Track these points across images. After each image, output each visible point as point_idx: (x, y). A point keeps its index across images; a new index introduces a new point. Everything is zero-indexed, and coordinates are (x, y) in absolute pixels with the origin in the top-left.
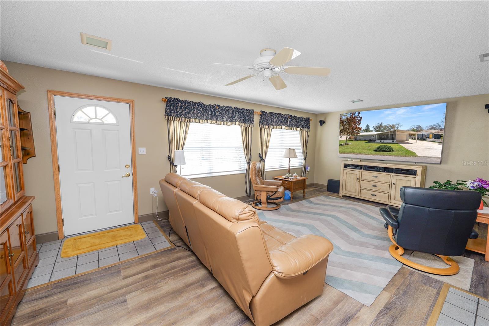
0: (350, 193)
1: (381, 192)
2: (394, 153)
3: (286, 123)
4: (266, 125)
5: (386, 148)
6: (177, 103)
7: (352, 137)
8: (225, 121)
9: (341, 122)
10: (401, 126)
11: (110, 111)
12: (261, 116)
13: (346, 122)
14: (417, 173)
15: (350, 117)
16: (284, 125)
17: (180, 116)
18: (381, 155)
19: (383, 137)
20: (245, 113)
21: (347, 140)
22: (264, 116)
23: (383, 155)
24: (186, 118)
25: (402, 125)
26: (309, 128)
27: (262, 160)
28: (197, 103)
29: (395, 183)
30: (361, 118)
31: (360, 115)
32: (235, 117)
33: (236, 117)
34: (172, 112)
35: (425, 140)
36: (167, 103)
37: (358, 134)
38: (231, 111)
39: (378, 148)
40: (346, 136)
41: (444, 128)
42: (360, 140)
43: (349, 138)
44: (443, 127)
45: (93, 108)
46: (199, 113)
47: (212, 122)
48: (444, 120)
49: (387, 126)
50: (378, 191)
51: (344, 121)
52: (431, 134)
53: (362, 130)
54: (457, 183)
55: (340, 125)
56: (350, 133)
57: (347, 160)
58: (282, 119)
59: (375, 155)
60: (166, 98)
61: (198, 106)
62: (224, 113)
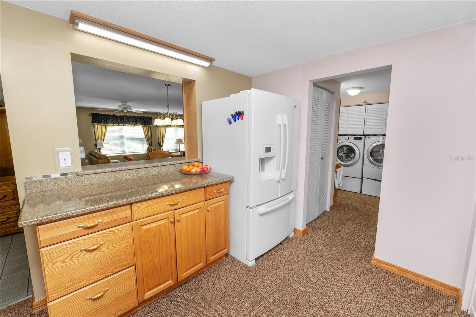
6: (99, 116)
8: (131, 124)
17: (101, 123)
20: (145, 119)
24: (105, 123)
27: (161, 146)
28: (112, 115)
32: (138, 122)
33: (139, 122)
34: (96, 120)
36: (92, 116)
38: (135, 118)
46: (113, 120)
47: (122, 125)
60: (92, 113)
61: (112, 117)
62: (130, 119)
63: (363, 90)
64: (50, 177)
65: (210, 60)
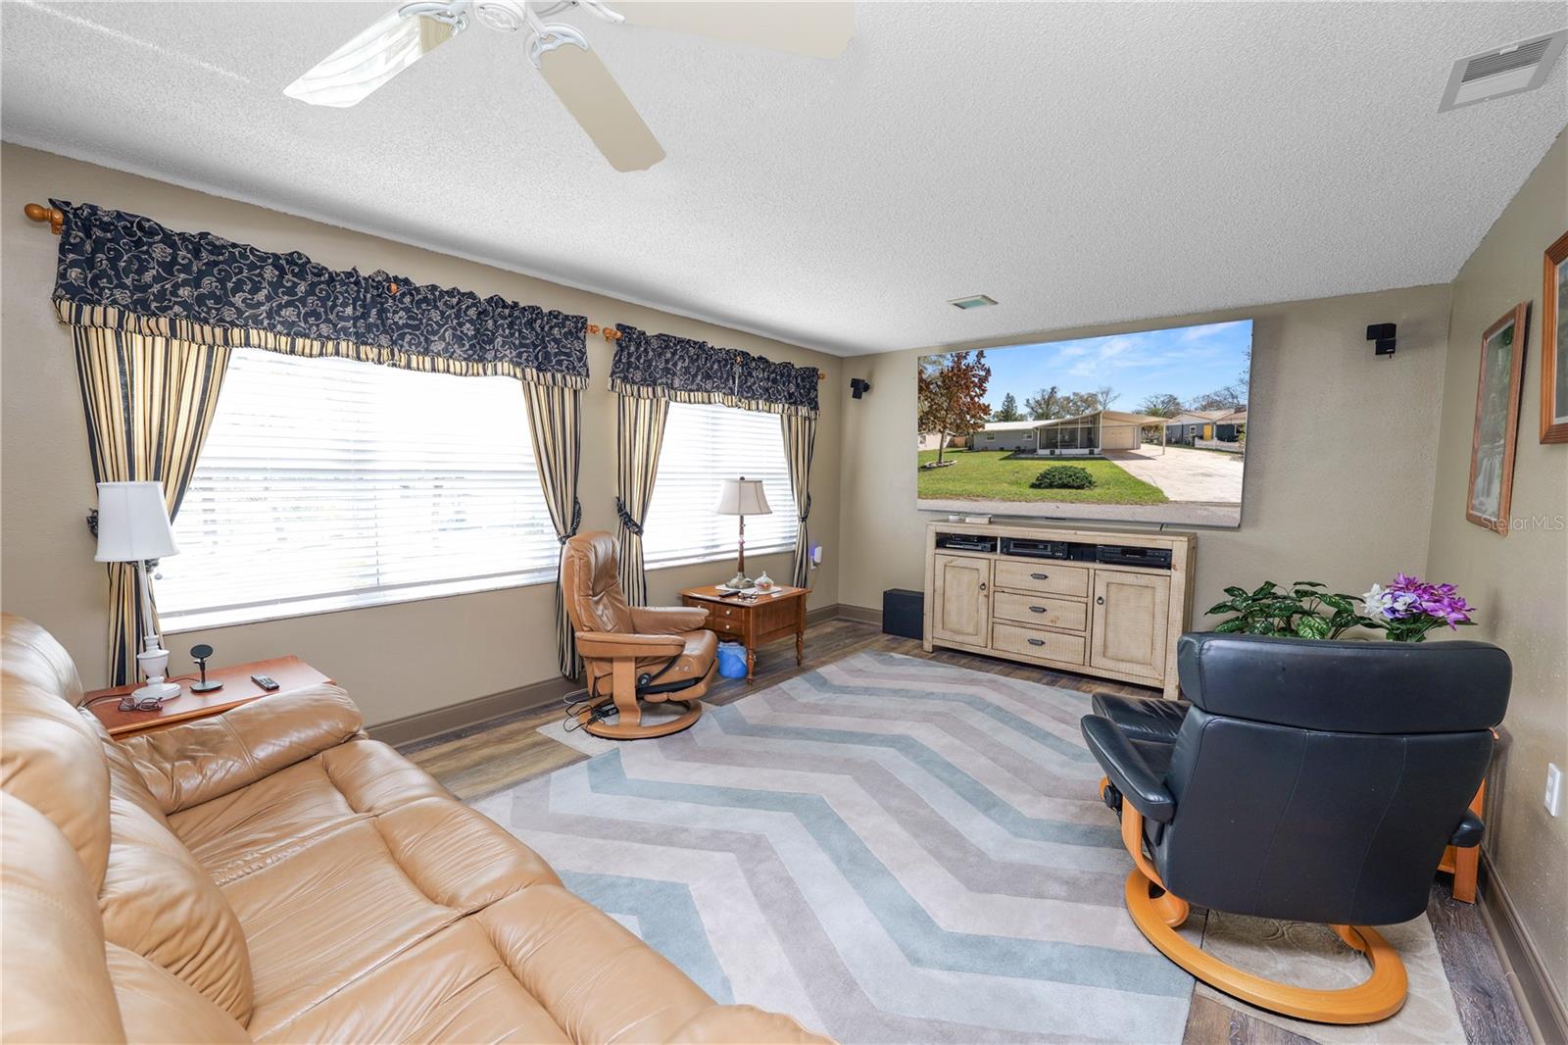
0: (959, 638)
1: (1061, 630)
2: (1097, 491)
3: (727, 380)
4: (644, 382)
5: (1071, 476)
6: (138, 243)
7: (960, 440)
8: (439, 354)
9: (924, 386)
10: (1115, 397)
12: (620, 345)
13: (938, 386)
14: (1173, 562)
15: (952, 368)
16: (718, 387)
17: (164, 310)
18: (1054, 499)
19: (1059, 437)
20: (542, 329)
21: (944, 450)
22: (632, 349)
23: (1062, 501)
24: (206, 322)
25: (1119, 395)
26: (814, 406)
27: (631, 525)
28: (276, 257)
29: (1104, 597)
30: (988, 371)
31: (983, 361)
32: (491, 341)
33: (499, 340)
34: (104, 282)
35: (1190, 445)
36: (66, 235)
37: (980, 430)
38: (472, 312)
39: (1044, 476)
40: (939, 435)
41: (1246, 402)
42: (985, 449)
43: (950, 441)
44: (1244, 401)
46: (289, 304)
47: (373, 353)
48: (1247, 377)
49: (1072, 398)
50: (1049, 629)
51: (931, 383)
52: (1208, 424)
53: (992, 413)
54: (1297, 592)
55: (919, 398)
56: (951, 424)
57: (947, 521)
58: (712, 368)
59: (1036, 501)
61: (282, 273)
62: (436, 316)
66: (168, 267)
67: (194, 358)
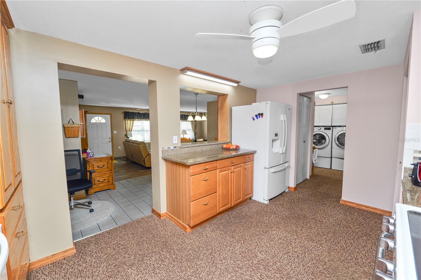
6: (129, 113)
11: (103, 117)
17: (130, 118)
24: (133, 119)
28: (137, 113)
34: (127, 117)
36: (125, 114)
45: (98, 117)
46: (138, 116)
47: (144, 120)
60: (124, 112)
63: (330, 95)
64: (170, 148)
65: (237, 82)
66: (130, 115)
67: (132, 121)
